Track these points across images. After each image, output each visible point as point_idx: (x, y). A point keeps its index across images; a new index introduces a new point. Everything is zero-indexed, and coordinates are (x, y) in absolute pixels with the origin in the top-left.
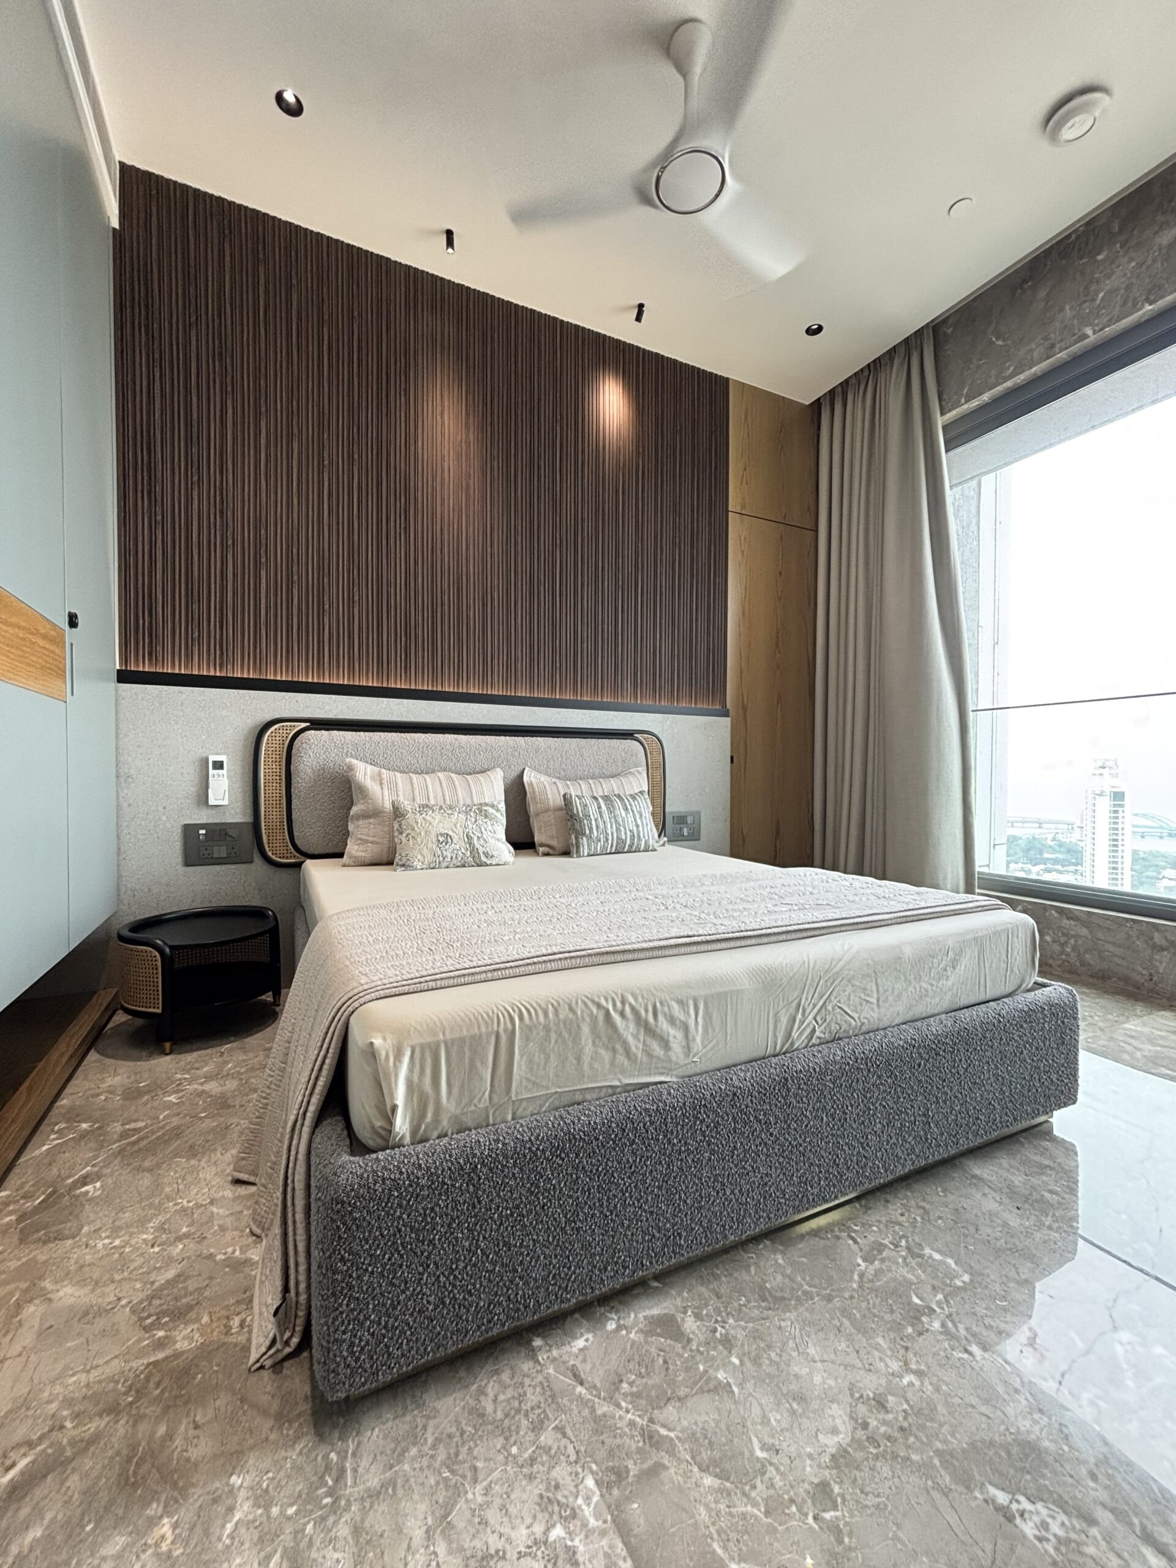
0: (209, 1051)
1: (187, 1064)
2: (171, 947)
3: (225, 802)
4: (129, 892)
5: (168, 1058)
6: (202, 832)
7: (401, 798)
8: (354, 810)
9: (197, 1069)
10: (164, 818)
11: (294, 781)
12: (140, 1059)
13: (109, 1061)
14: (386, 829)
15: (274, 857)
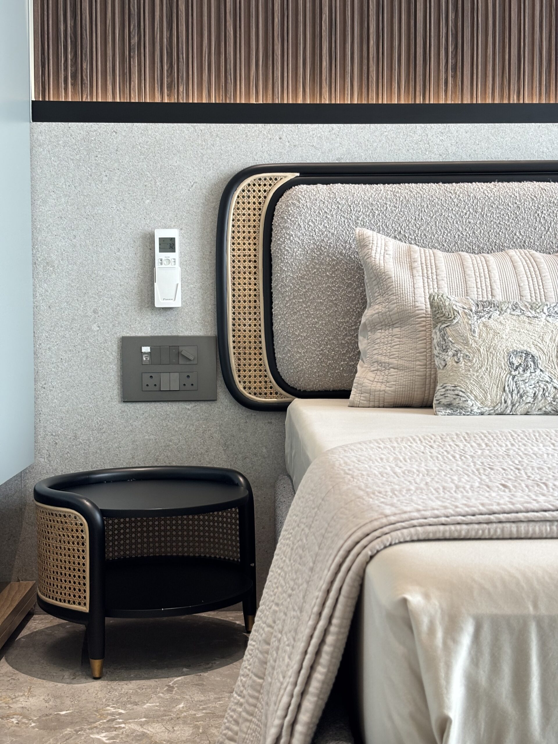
0: (152, 682)
1: (121, 695)
2: (103, 513)
3: (177, 303)
4: (49, 437)
5: (97, 684)
6: (146, 349)
7: (445, 290)
8: (368, 314)
9: (136, 704)
10: (95, 327)
11: (275, 268)
12: (62, 680)
13: (22, 677)
14: (420, 345)
15: (246, 393)
